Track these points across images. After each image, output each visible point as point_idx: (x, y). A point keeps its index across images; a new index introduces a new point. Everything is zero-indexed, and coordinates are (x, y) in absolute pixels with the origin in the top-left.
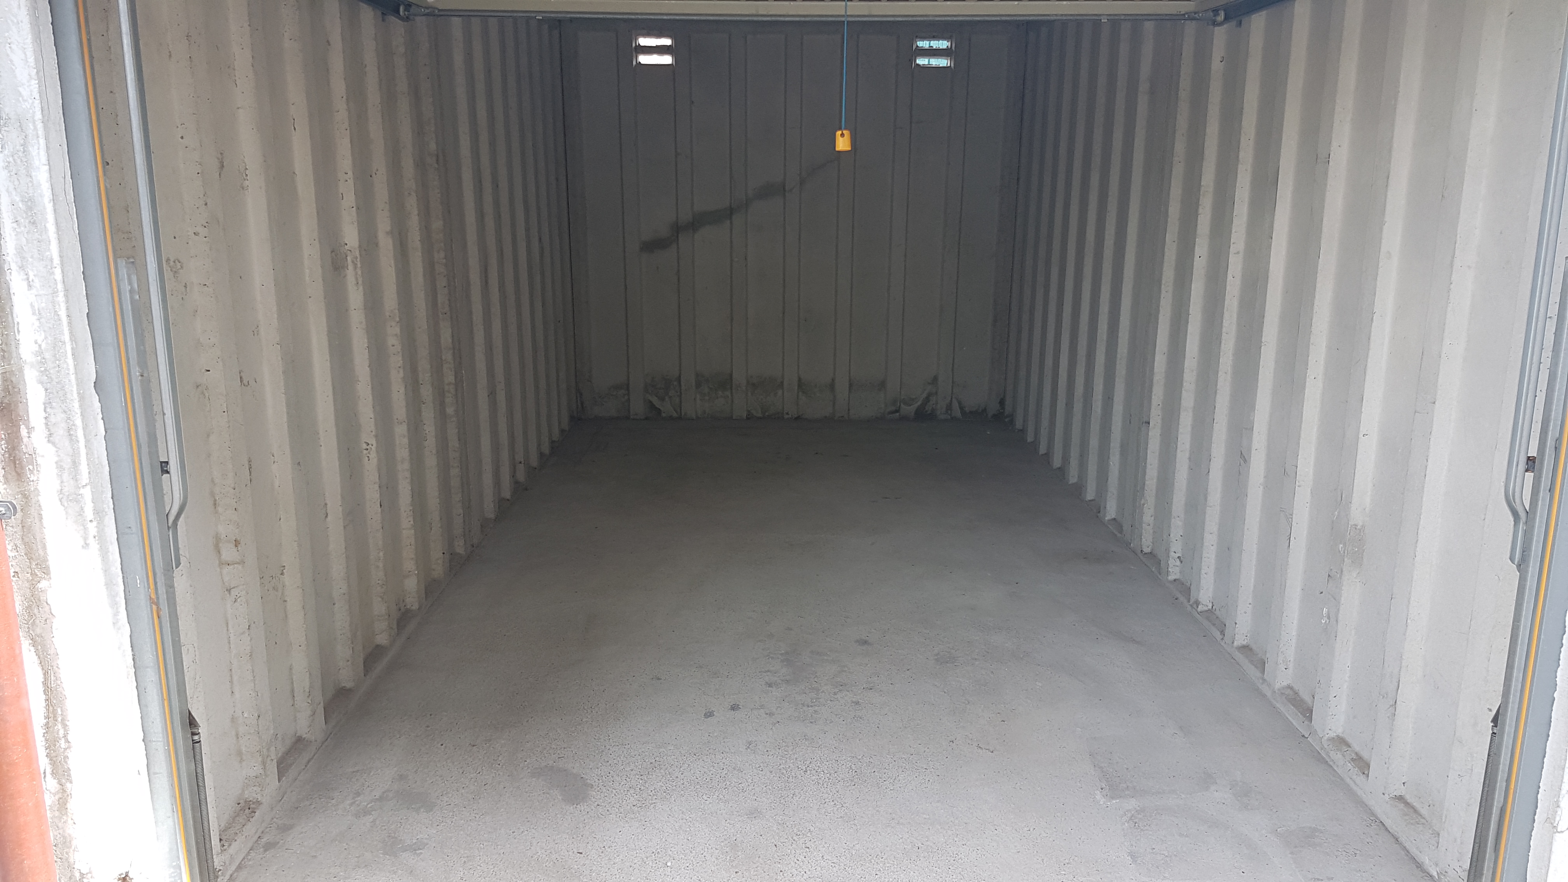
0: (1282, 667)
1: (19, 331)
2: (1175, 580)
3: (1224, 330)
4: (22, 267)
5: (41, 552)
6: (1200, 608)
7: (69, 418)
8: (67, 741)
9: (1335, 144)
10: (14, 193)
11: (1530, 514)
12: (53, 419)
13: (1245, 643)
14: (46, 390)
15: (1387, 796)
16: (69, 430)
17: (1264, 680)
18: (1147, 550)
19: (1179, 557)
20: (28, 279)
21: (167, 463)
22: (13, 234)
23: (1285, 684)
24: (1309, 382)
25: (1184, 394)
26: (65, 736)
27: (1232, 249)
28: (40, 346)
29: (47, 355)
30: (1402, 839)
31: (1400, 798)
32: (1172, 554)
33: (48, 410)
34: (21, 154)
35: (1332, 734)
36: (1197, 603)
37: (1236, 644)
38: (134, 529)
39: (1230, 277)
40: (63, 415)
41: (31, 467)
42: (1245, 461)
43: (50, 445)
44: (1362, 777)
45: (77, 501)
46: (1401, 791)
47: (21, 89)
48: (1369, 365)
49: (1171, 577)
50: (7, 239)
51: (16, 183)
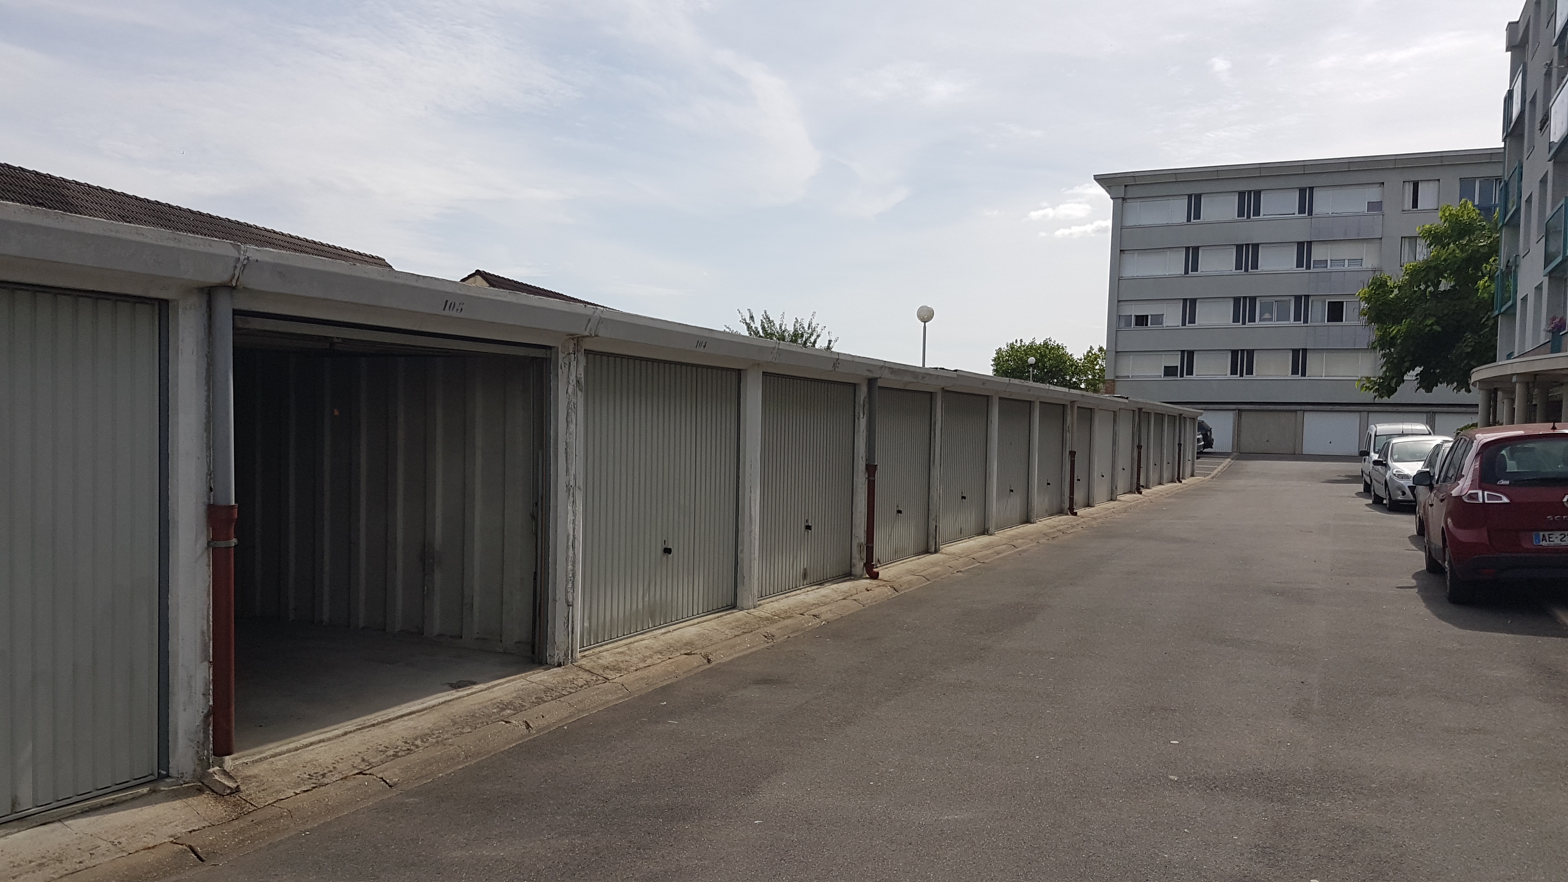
13: (369, 624)
31: (481, 639)
46: (481, 637)
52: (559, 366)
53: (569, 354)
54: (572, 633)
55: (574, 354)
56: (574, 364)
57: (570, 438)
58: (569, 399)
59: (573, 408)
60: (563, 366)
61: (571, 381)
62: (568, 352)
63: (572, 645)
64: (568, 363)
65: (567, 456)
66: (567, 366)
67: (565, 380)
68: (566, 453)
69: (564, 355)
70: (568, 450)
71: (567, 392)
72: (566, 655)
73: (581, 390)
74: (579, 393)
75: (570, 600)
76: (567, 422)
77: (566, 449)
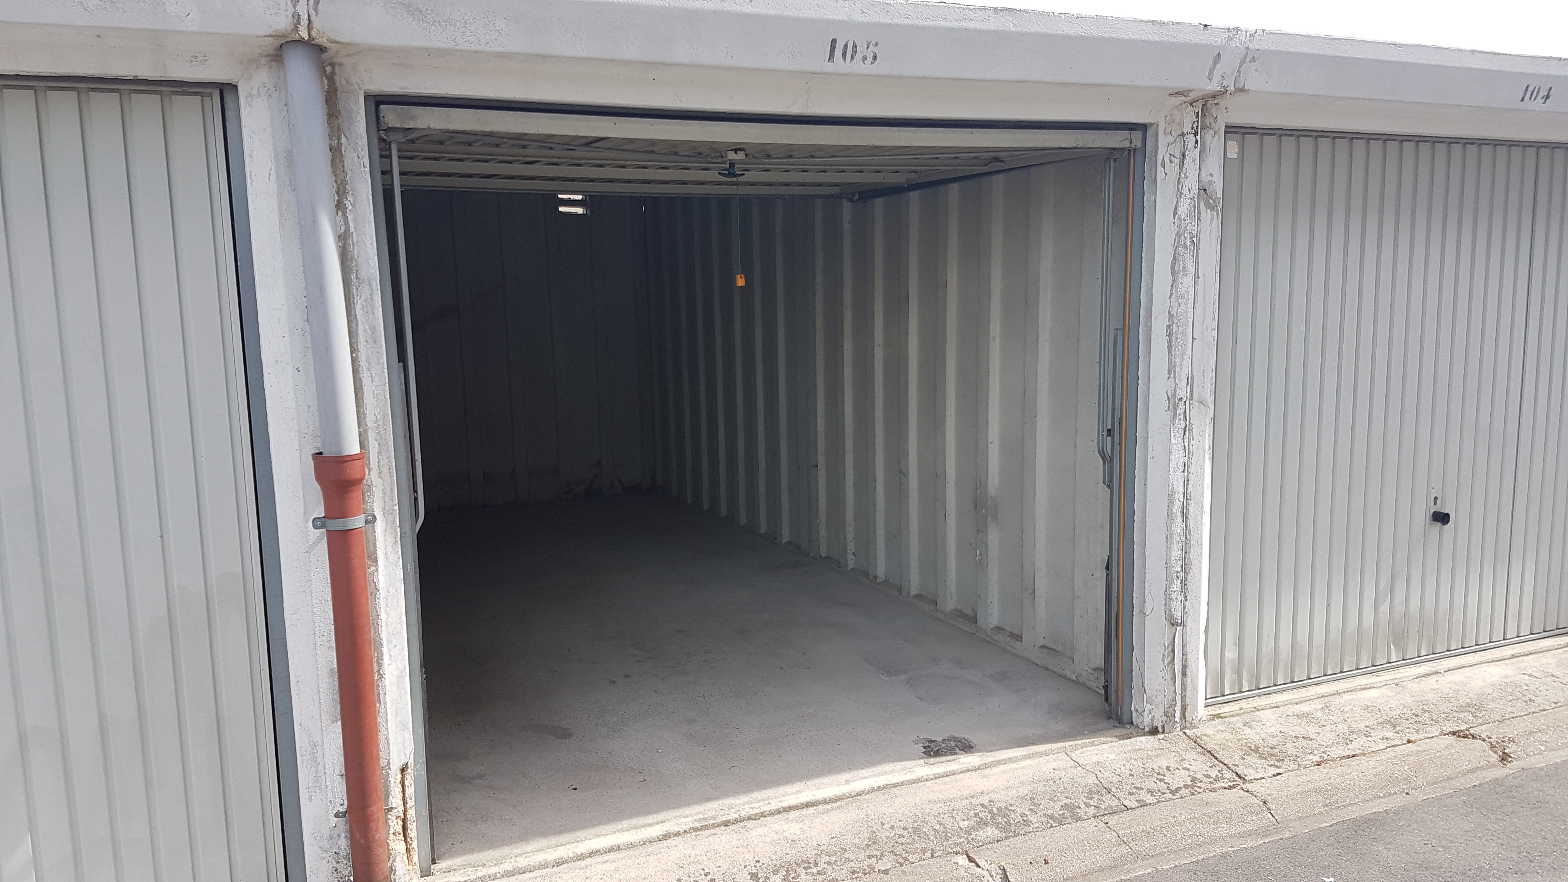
0: (949, 597)
1: (366, 409)
2: (852, 569)
4: (369, 369)
6: (878, 581)
7: (389, 462)
9: (948, 277)
11: (1112, 457)
12: (381, 463)
13: (916, 593)
14: (379, 444)
15: (1036, 648)
16: (390, 469)
17: (937, 610)
18: (824, 555)
19: (853, 553)
20: (372, 376)
23: (952, 608)
24: (948, 418)
25: (846, 441)
27: (876, 343)
29: (380, 423)
30: (1050, 667)
31: (1043, 647)
32: (849, 551)
33: (379, 457)
35: (992, 626)
36: (876, 577)
37: (912, 594)
39: (876, 361)
40: (387, 460)
42: (904, 475)
43: (379, 479)
44: (1019, 643)
46: (1045, 642)
49: (850, 568)
52: (1159, 162)
53: (1183, 135)
54: (1184, 674)
55: (1196, 134)
56: (1193, 154)
57: (1179, 305)
58: (1179, 226)
59: (1188, 243)
60: (1167, 161)
61: (1185, 191)
62: (1180, 132)
63: (1183, 698)
64: (1178, 155)
65: (1170, 341)
66: (1177, 161)
67: (1172, 189)
68: (1170, 335)
69: (1170, 139)
70: (1175, 328)
71: (1175, 213)
72: (1169, 715)
73: (1208, 206)
74: (1206, 214)
75: (1178, 614)
76: (1174, 273)
77: (1169, 326)
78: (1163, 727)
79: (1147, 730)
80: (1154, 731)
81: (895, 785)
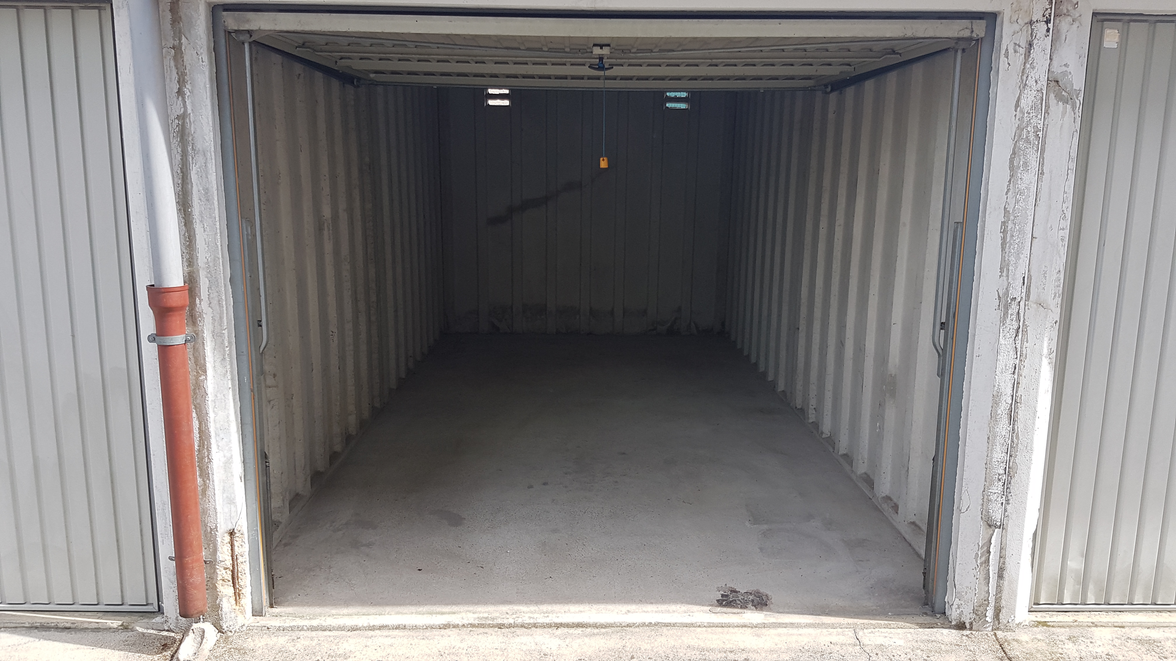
0: (861, 462)
1: (198, 252)
2: (812, 422)
3: (833, 270)
4: (201, 221)
5: (202, 362)
6: (824, 436)
7: (219, 295)
8: (209, 458)
9: (881, 164)
10: (200, 186)
11: (944, 350)
12: (211, 296)
13: (845, 453)
14: (209, 281)
15: (906, 523)
16: (219, 301)
17: (852, 471)
18: (799, 407)
19: (815, 408)
20: (204, 227)
21: (261, 321)
22: (198, 205)
23: (863, 471)
24: (871, 297)
25: (815, 309)
26: (208, 456)
27: (837, 224)
28: (208, 260)
29: (211, 264)
30: (912, 544)
31: (913, 523)
32: (811, 406)
33: (210, 291)
34: (204, 167)
35: (884, 495)
36: (822, 433)
37: (839, 454)
38: (245, 353)
39: (836, 240)
40: (217, 294)
41: (200, 319)
42: (843, 346)
43: (210, 308)
44: (896, 514)
45: (221, 337)
46: (913, 519)
47: (205, 137)
48: (895, 285)
49: (811, 421)
50: (195, 208)
51: (201, 181)
52: (1003, 52)
53: (1031, 23)
54: (1000, 576)
55: (1048, 22)
56: (1043, 43)
57: (1017, 201)
58: (1021, 119)
59: (1032, 137)
60: (1011, 51)
61: (1031, 82)
62: (1027, 20)
63: (998, 600)
64: (1023, 44)
65: (1004, 239)
66: (1022, 51)
67: (1015, 80)
68: (1004, 232)
69: (1016, 27)
70: (1010, 225)
71: (1017, 105)
72: (979, 613)
73: (1060, 98)
74: (1057, 108)
75: (997, 515)
76: (1012, 167)
77: (1004, 223)
78: (971, 624)
79: (954, 623)
80: (961, 626)
81: (667, 625)
